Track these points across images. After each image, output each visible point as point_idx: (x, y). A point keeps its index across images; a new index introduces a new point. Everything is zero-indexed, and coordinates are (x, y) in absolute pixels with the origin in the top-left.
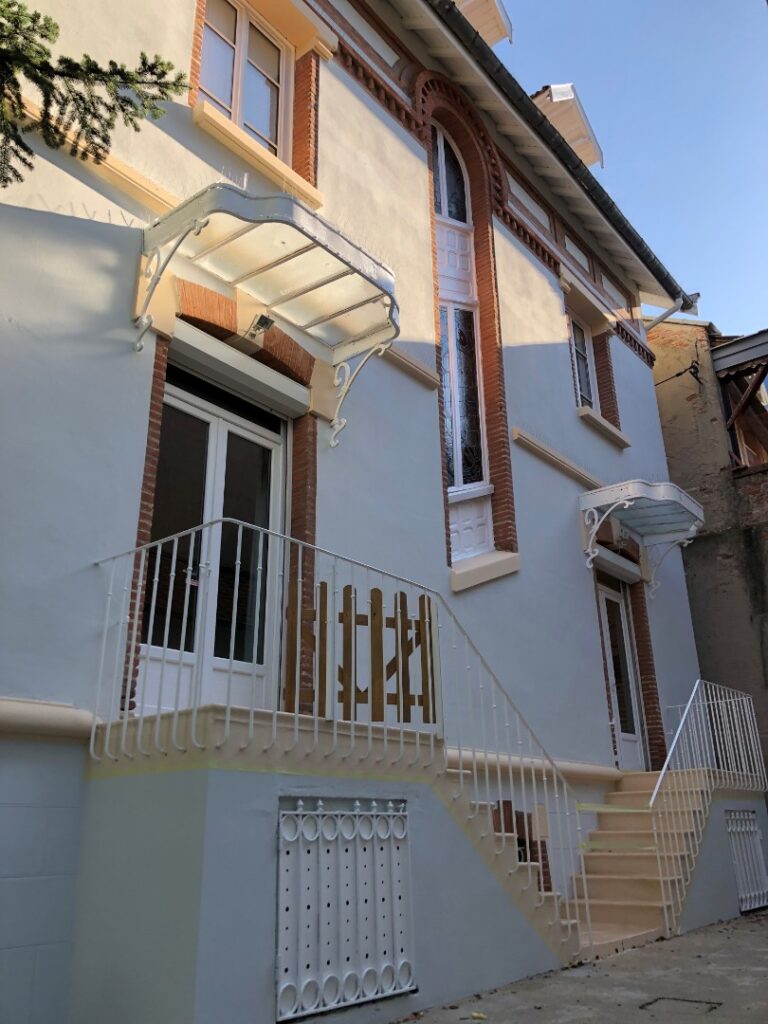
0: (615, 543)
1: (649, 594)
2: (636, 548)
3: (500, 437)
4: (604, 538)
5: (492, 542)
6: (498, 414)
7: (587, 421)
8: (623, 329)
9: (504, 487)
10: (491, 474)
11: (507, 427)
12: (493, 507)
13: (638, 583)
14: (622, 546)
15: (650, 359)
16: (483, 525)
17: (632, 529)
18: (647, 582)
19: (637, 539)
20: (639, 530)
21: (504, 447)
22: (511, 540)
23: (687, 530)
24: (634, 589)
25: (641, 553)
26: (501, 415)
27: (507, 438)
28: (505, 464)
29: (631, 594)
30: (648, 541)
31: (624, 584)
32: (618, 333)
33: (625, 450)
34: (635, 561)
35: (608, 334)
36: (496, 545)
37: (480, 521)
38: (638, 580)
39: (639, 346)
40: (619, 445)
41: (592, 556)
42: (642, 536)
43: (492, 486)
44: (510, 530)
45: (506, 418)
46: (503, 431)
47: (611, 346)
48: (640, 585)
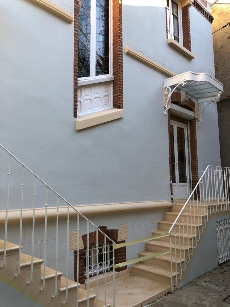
0: (182, 102)
1: (198, 124)
2: (193, 104)
3: (118, 51)
4: (175, 100)
5: (112, 104)
6: (118, 40)
7: (172, 46)
8: (197, 4)
9: (118, 76)
10: (113, 71)
11: (122, 46)
12: (114, 87)
13: (193, 120)
14: (185, 104)
15: (211, 19)
16: (107, 96)
17: (192, 96)
18: (198, 119)
19: (194, 100)
20: (196, 96)
21: (119, 56)
22: (120, 103)
23: (217, 96)
24: (191, 123)
25: (195, 106)
26: (119, 40)
27: (122, 52)
28: (120, 65)
29: (190, 124)
30: (200, 101)
31: (187, 120)
32: (195, 6)
33: (192, 60)
34: (192, 110)
35: (189, 5)
36: (114, 105)
37: (106, 94)
38: (193, 118)
39: (205, 12)
40: (189, 58)
41: (167, 109)
42: (197, 99)
43: (113, 76)
44: (120, 98)
45: (122, 42)
46: (120, 48)
47: (190, 12)
48: (194, 120)
